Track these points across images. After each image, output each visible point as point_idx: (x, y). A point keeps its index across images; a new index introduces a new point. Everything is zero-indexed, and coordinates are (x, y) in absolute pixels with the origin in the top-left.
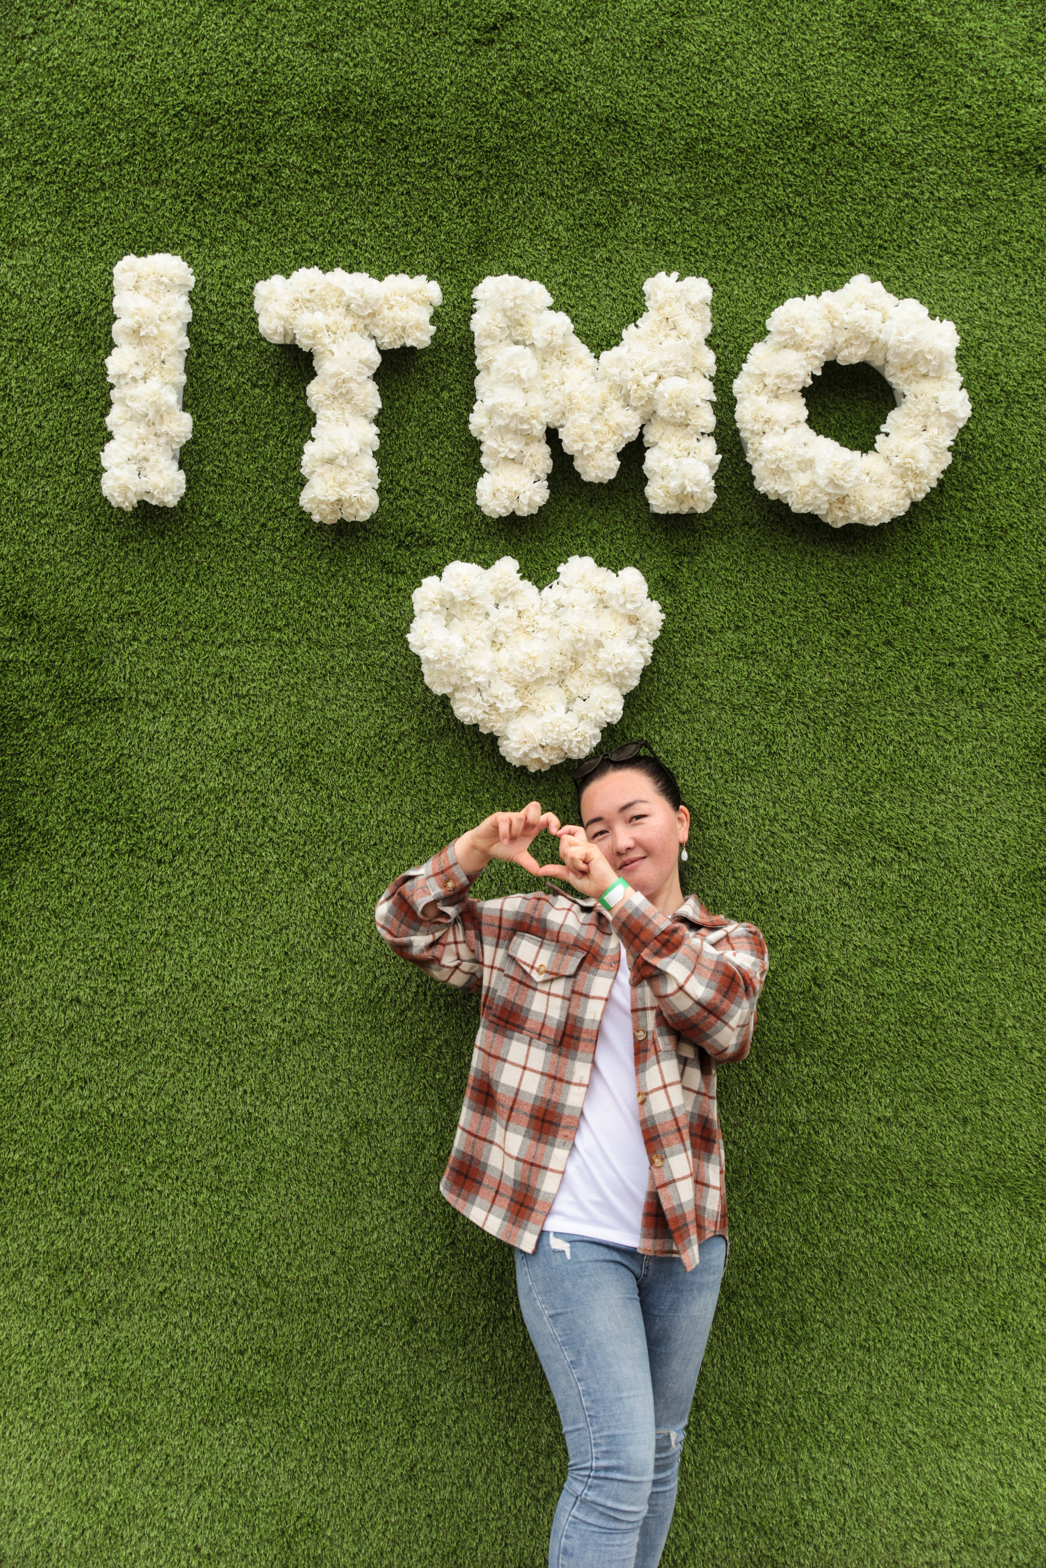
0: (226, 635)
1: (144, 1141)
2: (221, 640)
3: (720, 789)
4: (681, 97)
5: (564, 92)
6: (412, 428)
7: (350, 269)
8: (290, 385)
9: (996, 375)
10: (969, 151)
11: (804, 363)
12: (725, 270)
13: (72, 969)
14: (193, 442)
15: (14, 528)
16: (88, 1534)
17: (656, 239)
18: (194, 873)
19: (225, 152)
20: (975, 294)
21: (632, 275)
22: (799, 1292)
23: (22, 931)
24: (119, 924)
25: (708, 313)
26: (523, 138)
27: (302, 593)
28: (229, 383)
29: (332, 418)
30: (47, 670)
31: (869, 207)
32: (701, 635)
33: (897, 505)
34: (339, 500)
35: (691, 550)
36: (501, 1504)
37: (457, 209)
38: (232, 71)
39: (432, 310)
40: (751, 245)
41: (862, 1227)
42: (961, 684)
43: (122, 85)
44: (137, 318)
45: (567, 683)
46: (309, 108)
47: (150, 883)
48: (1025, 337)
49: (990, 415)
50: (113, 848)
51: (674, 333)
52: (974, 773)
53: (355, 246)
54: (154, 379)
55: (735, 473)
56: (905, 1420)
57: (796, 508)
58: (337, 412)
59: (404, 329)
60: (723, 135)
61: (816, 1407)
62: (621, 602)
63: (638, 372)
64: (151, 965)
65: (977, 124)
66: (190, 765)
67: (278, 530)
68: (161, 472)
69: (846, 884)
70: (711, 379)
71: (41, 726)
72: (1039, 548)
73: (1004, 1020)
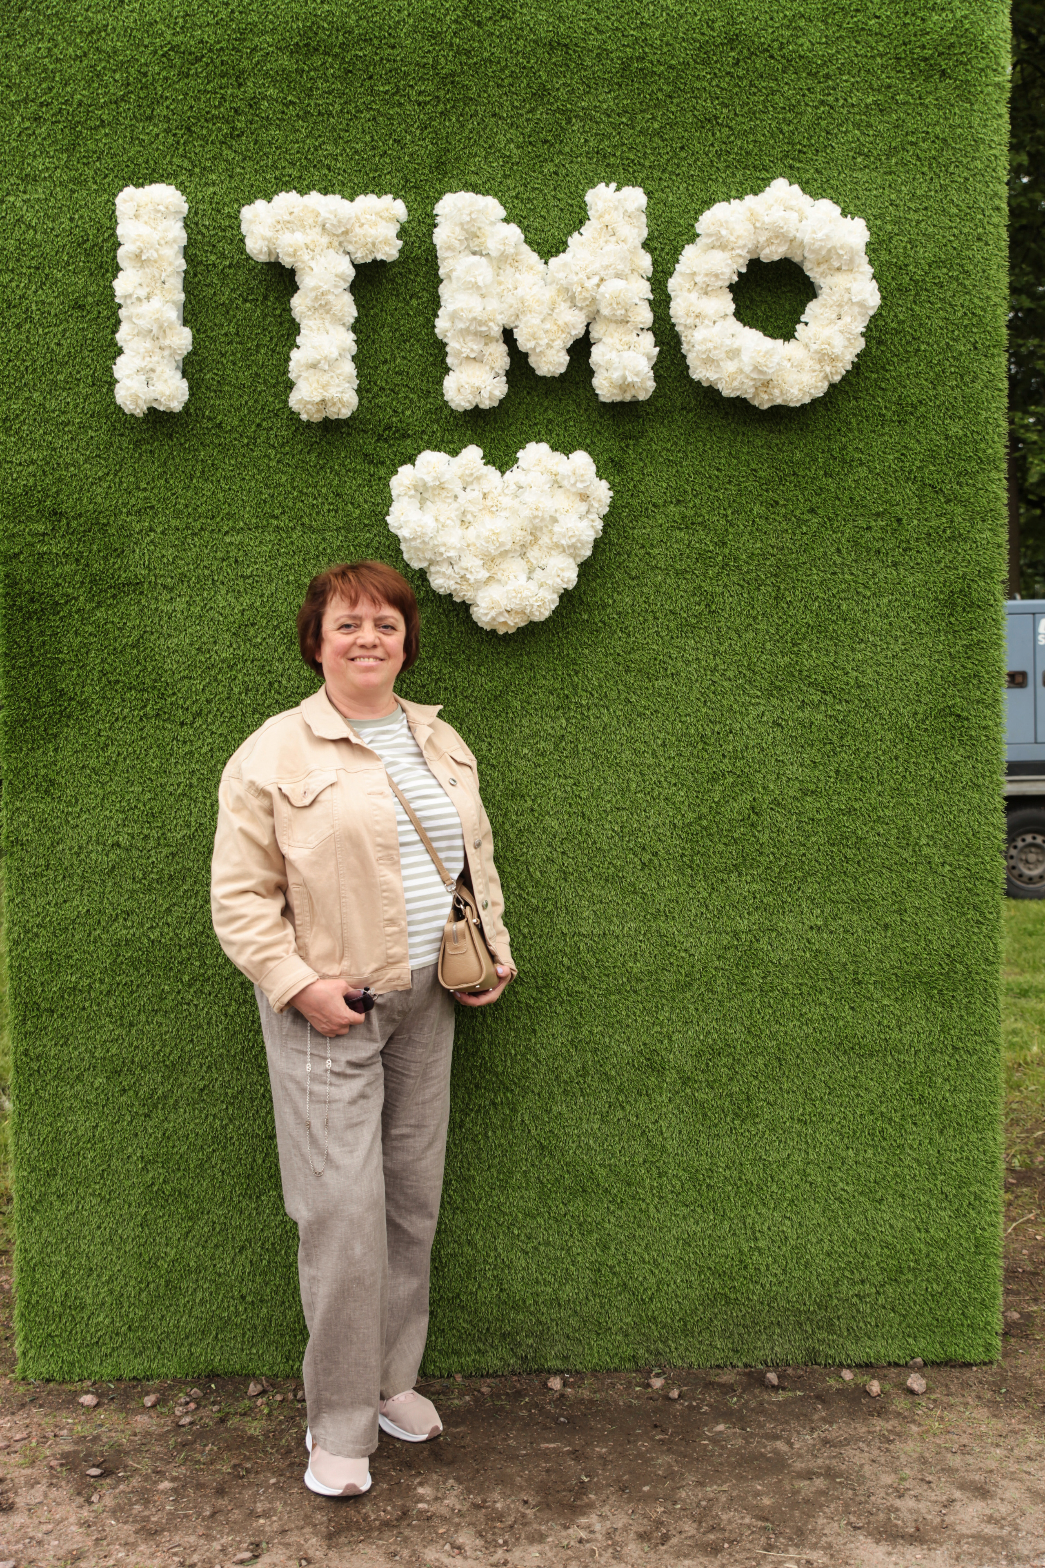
0: (231, 523)
1: (180, 963)
2: (226, 528)
3: (667, 644)
4: (617, 20)
5: (510, 19)
6: (385, 333)
7: (325, 191)
8: (276, 298)
9: (906, 265)
10: (879, 59)
11: (729, 262)
12: (660, 179)
13: (112, 818)
14: (193, 353)
15: (41, 436)
16: (152, 1286)
17: (598, 153)
18: (212, 733)
19: (209, 88)
20: (886, 192)
21: (577, 186)
22: (744, 1076)
23: (67, 787)
24: (150, 779)
25: (644, 219)
26: (475, 64)
27: (295, 484)
28: (223, 299)
29: (314, 327)
30: (77, 560)
31: (789, 115)
32: (647, 509)
33: (816, 387)
34: (323, 401)
35: (636, 434)
36: (496, 1257)
37: (418, 132)
38: (212, 12)
39: (398, 226)
40: (683, 154)
41: (798, 1020)
42: (878, 545)
43: (114, 29)
44: (138, 243)
45: (528, 555)
46: (283, 44)
47: (175, 742)
48: (931, 230)
49: (900, 302)
50: (141, 713)
51: (613, 239)
52: (890, 624)
53: (329, 170)
54: (156, 298)
55: (673, 363)
56: (837, 1180)
57: (726, 393)
58: (318, 322)
59: (374, 244)
60: (655, 54)
61: (761, 1172)
62: (572, 482)
63: (582, 276)
64: (179, 813)
65: (886, 33)
66: (204, 639)
67: (271, 429)
68: (166, 381)
69: (779, 725)
70: (648, 279)
71: (74, 609)
72: (946, 422)
73: (919, 839)
